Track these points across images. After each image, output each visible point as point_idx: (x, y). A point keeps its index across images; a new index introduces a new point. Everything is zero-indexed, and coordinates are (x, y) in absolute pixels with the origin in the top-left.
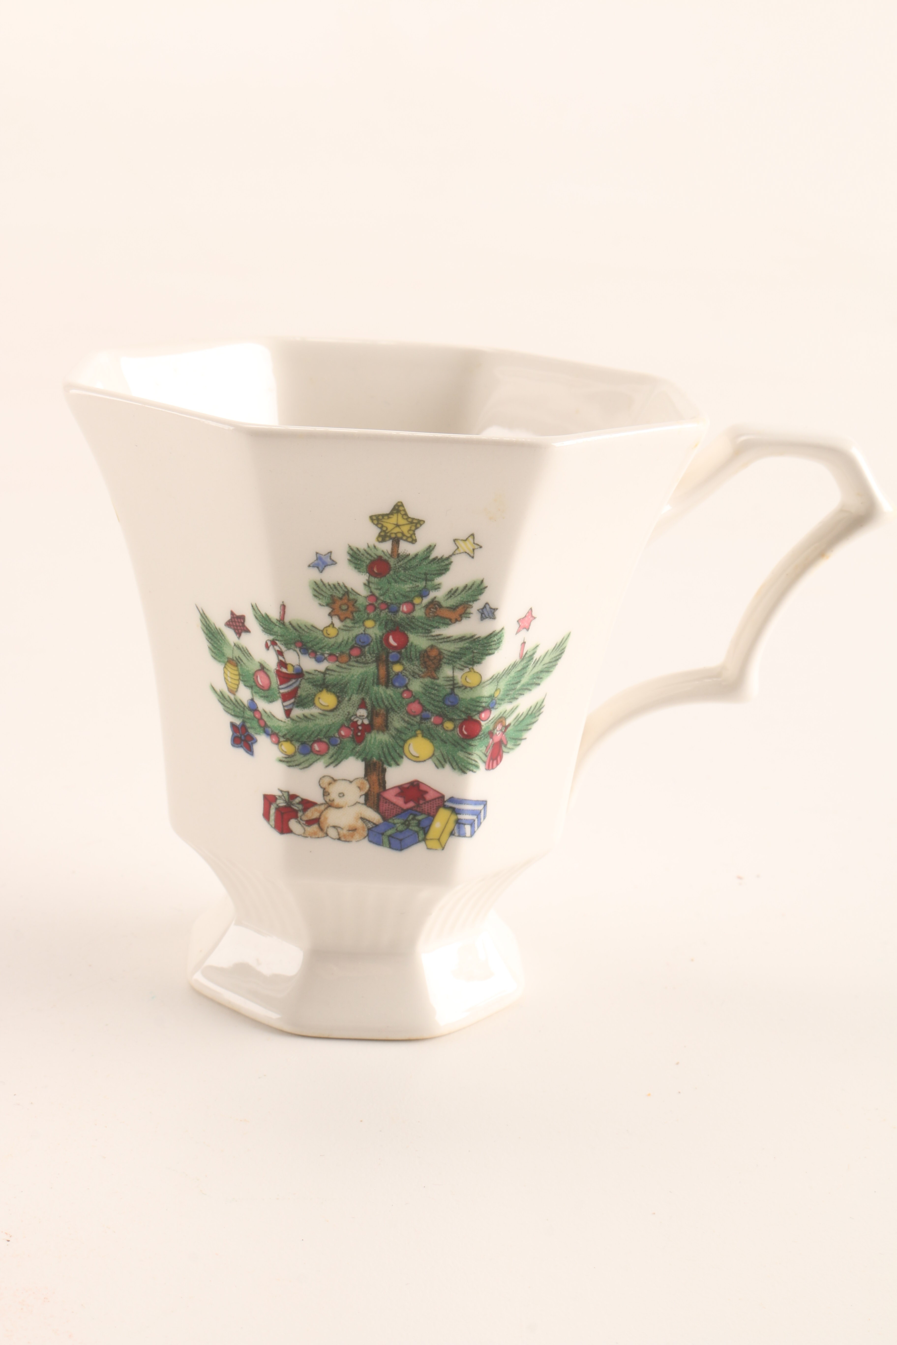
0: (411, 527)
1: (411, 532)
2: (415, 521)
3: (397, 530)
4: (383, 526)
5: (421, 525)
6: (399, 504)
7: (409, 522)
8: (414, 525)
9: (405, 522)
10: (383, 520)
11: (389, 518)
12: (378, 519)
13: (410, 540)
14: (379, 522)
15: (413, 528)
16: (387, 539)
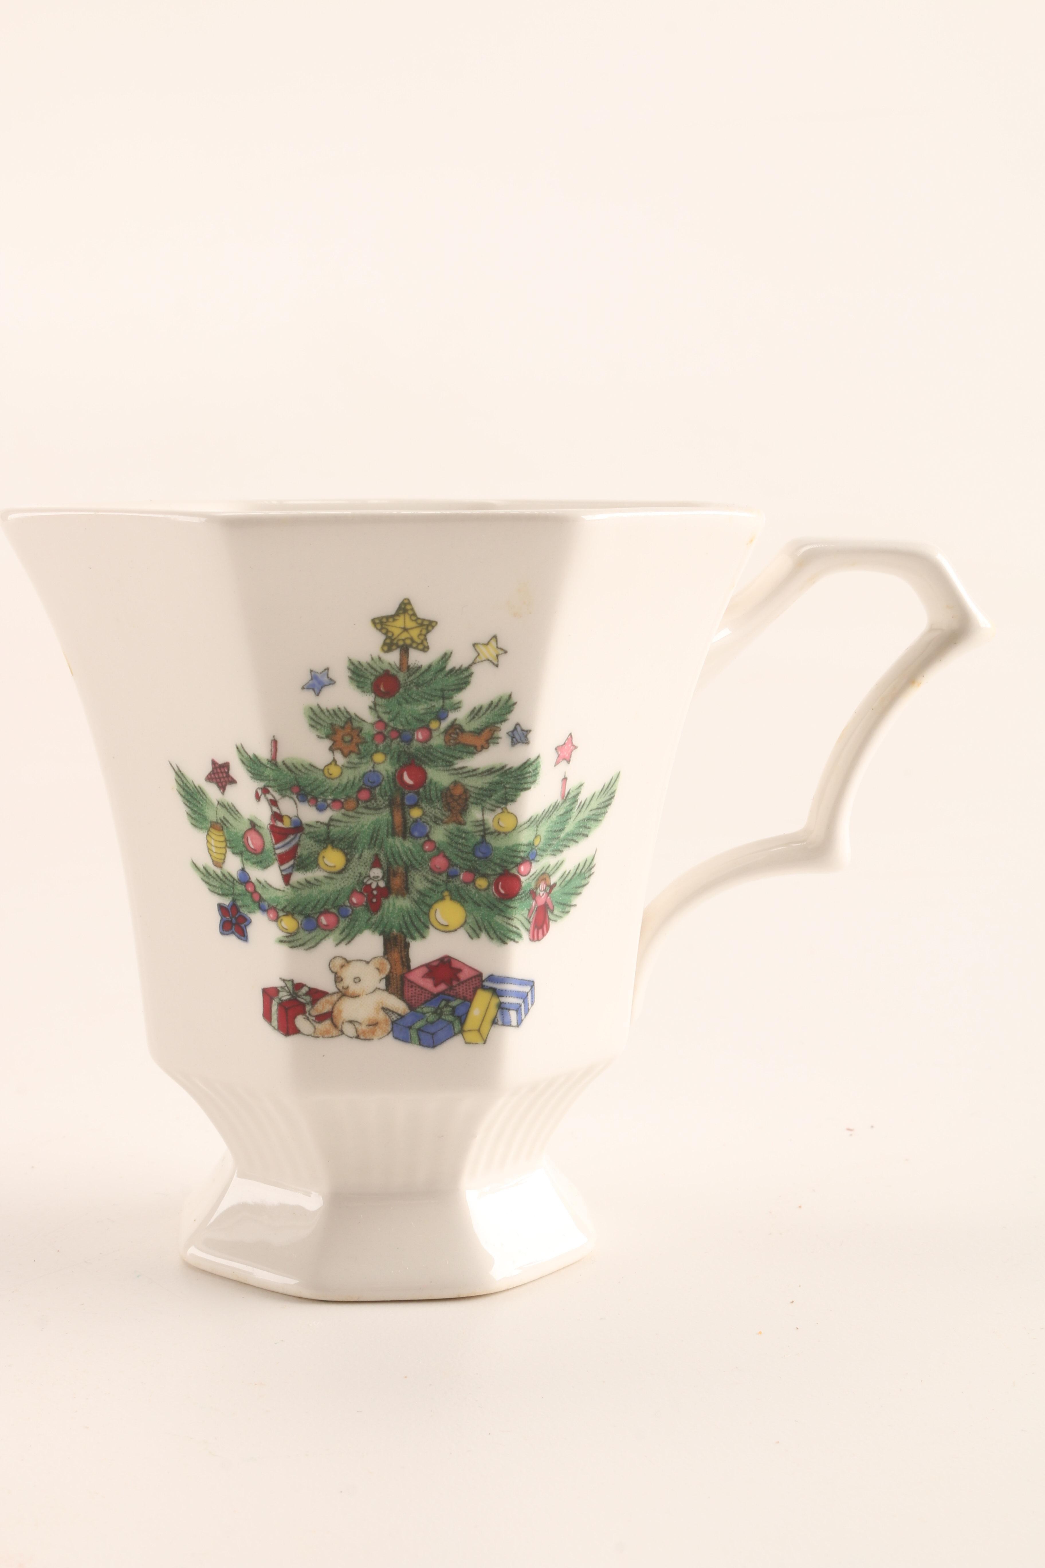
0: (421, 631)
1: (422, 637)
2: (426, 623)
3: (405, 635)
4: (388, 631)
5: (433, 627)
6: (406, 601)
7: (419, 624)
8: (425, 627)
9: (413, 624)
10: (388, 624)
11: (394, 620)
12: (381, 623)
13: (421, 647)
14: (384, 626)
15: (424, 632)
16: (394, 647)
